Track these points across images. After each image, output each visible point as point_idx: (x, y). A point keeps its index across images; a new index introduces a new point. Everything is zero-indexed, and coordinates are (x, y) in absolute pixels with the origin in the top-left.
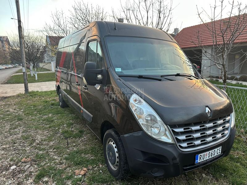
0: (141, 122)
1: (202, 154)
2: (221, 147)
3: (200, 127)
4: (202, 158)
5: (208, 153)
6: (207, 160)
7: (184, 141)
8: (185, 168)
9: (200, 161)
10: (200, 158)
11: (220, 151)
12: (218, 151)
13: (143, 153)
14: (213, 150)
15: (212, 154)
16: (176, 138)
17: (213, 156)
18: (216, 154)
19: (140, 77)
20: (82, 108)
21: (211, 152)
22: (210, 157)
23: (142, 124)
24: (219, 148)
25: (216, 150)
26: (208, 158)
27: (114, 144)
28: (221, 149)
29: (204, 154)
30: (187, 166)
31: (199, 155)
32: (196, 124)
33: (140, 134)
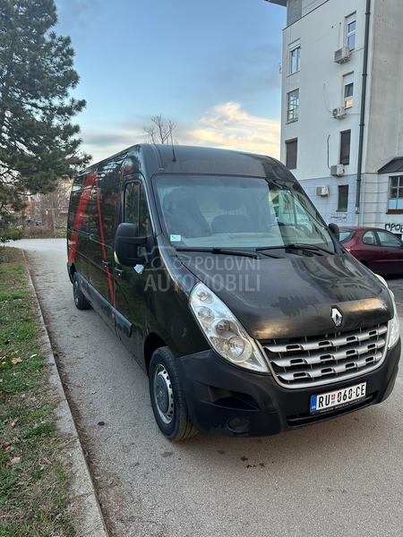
0: (210, 334)
1: (324, 396)
2: (365, 384)
3: (320, 344)
4: (324, 403)
5: (336, 393)
6: (334, 407)
7: (288, 369)
8: (291, 420)
9: (321, 408)
10: (320, 402)
11: (364, 392)
12: (359, 391)
13: (214, 389)
14: (348, 389)
15: (345, 395)
16: (272, 364)
17: (348, 400)
18: (354, 397)
19: (216, 251)
20: (114, 309)
21: (343, 391)
22: (342, 402)
23: (211, 338)
24: (360, 385)
25: (354, 388)
26: (337, 403)
27: (165, 373)
28: (364, 388)
29: (328, 394)
30: (295, 417)
31: (318, 397)
32: (311, 339)
33: (206, 354)
